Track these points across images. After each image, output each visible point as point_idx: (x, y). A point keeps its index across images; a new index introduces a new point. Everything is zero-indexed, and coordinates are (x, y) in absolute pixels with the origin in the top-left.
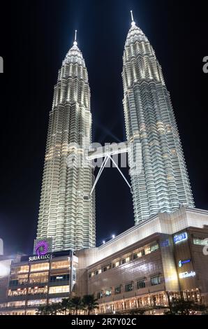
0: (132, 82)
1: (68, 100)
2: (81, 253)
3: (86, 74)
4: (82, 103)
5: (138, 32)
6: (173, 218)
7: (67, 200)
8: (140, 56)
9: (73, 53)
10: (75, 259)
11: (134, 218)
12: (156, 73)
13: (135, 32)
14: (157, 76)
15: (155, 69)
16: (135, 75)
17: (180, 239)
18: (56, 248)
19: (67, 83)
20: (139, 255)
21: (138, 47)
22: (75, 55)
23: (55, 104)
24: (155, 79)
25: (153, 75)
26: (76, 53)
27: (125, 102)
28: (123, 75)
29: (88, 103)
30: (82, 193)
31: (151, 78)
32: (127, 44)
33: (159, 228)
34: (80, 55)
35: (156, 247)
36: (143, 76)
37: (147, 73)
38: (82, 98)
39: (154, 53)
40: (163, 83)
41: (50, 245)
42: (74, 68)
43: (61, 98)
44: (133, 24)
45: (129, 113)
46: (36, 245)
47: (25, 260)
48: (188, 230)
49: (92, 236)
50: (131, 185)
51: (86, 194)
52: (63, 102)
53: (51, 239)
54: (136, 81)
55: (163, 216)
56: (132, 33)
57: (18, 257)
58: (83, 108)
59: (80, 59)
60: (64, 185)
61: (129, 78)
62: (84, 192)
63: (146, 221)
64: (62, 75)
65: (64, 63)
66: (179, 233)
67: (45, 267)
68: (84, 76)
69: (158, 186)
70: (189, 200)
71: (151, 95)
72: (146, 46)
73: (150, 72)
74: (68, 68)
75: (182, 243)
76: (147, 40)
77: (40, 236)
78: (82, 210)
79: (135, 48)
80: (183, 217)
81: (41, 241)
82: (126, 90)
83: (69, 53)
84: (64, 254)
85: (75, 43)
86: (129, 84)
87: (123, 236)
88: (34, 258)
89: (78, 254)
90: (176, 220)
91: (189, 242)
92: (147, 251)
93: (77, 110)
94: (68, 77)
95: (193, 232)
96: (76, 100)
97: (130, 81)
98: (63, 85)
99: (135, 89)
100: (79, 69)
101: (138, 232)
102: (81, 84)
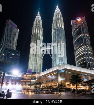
1: (36, 32)
2: (39, 73)
3: (42, 24)
6: (61, 66)
7: (36, 60)
8: (58, 19)
10: (37, 74)
12: (62, 25)
13: (57, 10)
15: (62, 24)
16: (56, 25)
17: (62, 71)
18: (33, 71)
19: (36, 26)
20: (53, 74)
22: (38, 17)
23: (33, 33)
24: (62, 27)
25: (61, 26)
27: (52, 34)
31: (61, 27)
32: (54, 14)
33: (58, 68)
34: (40, 17)
35: (57, 73)
36: (58, 26)
40: (64, 29)
42: (38, 21)
44: (57, 7)
47: (25, 74)
50: (52, 57)
51: (40, 59)
54: (56, 27)
55: (59, 66)
57: (24, 73)
61: (54, 26)
63: (55, 66)
65: (35, 20)
67: (30, 76)
68: (41, 25)
70: (66, 62)
71: (60, 32)
72: (60, 15)
74: (36, 21)
75: (63, 72)
76: (61, 13)
77: (29, 69)
78: (39, 63)
79: (57, 15)
80: (64, 66)
82: (53, 30)
84: (35, 73)
85: (39, 13)
87: (49, 70)
89: (38, 73)
92: (54, 74)
93: (39, 35)
94: (36, 24)
95: (66, 70)
96: (38, 32)
97: (54, 27)
98: (35, 27)
99: (55, 30)
100: (40, 22)
101: (53, 69)
102: (40, 27)
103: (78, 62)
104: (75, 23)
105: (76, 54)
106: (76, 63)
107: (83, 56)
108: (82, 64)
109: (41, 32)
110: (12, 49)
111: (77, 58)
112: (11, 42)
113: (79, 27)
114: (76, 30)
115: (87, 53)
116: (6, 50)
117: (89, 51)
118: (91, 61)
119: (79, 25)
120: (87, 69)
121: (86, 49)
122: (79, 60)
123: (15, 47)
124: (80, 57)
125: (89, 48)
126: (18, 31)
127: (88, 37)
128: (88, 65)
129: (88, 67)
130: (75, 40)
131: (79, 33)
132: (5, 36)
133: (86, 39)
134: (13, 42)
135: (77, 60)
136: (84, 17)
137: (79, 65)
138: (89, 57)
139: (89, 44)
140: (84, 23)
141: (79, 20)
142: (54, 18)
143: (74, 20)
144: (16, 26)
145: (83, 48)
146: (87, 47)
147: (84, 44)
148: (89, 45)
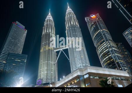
0: (69, 26)
1: (48, 32)
3: (54, 23)
5: (70, 10)
7: (48, 65)
8: (71, 17)
9: (49, 16)
11: (71, 70)
12: (76, 23)
13: (69, 10)
14: (77, 24)
15: (76, 21)
16: (69, 23)
17: (86, 77)
18: (44, 82)
19: (47, 26)
20: (73, 83)
21: (70, 15)
22: (50, 17)
23: (43, 33)
24: (76, 24)
25: (75, 23)
26: (50, 16)
27: (66, 32)
28: (66, 23)
29: (54, 33)
31: (75, 24)
32: (66, 13)
33: (79, 73)
35: (78, 80)
36: (72, 23)
37: (73, 23)
38: (52, 31)
39: (75, 16)
40: (79, 26)
41: (42, 81)
42: (49, 21)
43: (45, 31)
44: (68, 7)
45: (68, 35)
46: (37, 81)
49: (57, 77)
50: (69, 58)
51: (54, 63)
52: (46, 32)
53: (42, 79)
54: (70, 25)
56: (68, 10)
58: (53, 34)
59: (51, 18)
60: (47, 60)
62: (54, 62)
63: (75, 71)
64: (45, 24)
65: (46, 20)
66: (86, 74)
69: (78, 59)
70: (88, 64)
71: (75, 30)
72: (73, 14)
74: (47, 21)
75: (87, 78)
76: (73, 12)
77: (39, 78)
78: (53, 68)
80: (86, 69)
82: (67, 28)
83: (48, 17)
84: (47, 84)
85: (50, 13)
87: (67, 77)
89: (52, 84)
90: (84, 70)
91: (89, 77)
92: (76, 82)
93: (51, 35)
94: (47, 24)
95: (90, 74)
96: (50, 32)
97: (68, 25)
99: (69, 28)
100: (51, 22)
101: (72, 75)
102: (52, 26)
103: (104, 62)
104: (89, 20)
105: (99, 52)
106: (102, 63)
107: (107, 53)
108: (109, 64)
110: (17, 54)
111: (101, 56)
112: (15, 45)
113: (95, 23)
114: (92, 26)
115: (111, 49)
116: (8, 55)
117: (113, 47)
118: (119, 59)
119: (94, 21)
120: (118, 69)
121: (109, 45)
122: (105, 59)
123: (20, 51)
124: (104, 56)
125: (112, 44)
126: (26, 32)
127: (107, 32)
128: (117, 65)
129: (118, 67)
130: (93, 37)
131: (96, 29)
132: (9, 38)
133: (106, 34)
134: (19, 45)
135: (102, 60)
136: (98, 14)
137: (106, 66)
138: (115, 55)
139: (111, 39)
140: (99, 19)
141: (93, 16)
142: (66, 16)
143: (88, 17)
144: (24, 27)
145: (105, 45)
146: (109, 42)
147: (105, 40)
148: (111, 41)
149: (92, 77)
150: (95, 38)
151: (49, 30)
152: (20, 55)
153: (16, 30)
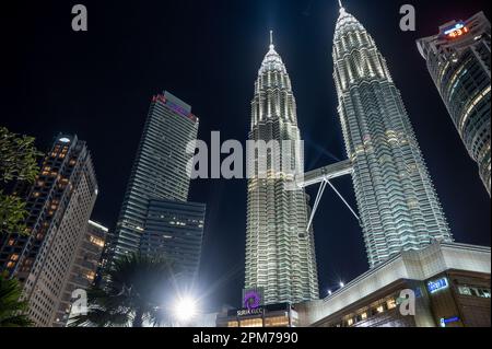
0: (347, 85)
1: (269, 116)
2: (302, 307)
3: (289, 81)
4: (287, 117)
5: (349, 19)
6: (422, 257)
7: (278, 238)
9: (270, 59)
10: (294, 315)
12: (379, 68)
13: (345, 21)
14: (381, 72)
15: (377, 63)
16: (350, 74)
17: (436, 287)
18: (269, 299)
19: (266, 95)
20: (380, 309)
21: (351, 39)
22: (273, 60)
23: (254, 122)
24: (378, 75)
25: (375, 71)
26: (274, 58)
27: (340, 109)
28: (335, 75)
29: (293, 116)
30: (295, 230)
31: (372, 75)
32: (336, 37)
33: (404, 273)
34: (279, 60)
36: (361, 73)
37: (367, 70)
38: (286, 111)
39: (373, 42)
40: (390, 80)
41: (261, 296)
42: (273, 76)
43: (261, 114)
44: (342, 10)
45: (347, 123)
46: (245, 296)
47: (232, 314)
48: (447, 273)
49: (314, 285)
50: (358, 215)
51: (301, 231)
52: (264, 119)
53: (262, 288)
54: (352, 81)
55: (408, 256)
56: (341, 23)
57: (225, 310)
58: (289, 124)
59: (279, 64)
60: (273, 220)
61: (343, 79)
62: (298, 229)
63: (385, 262)
64: (259, 87)
65: (260, 73)
66: (435, 278)
67: (258, 323)
68: (287, 85)
69: (396, 215)
70: (443, 233)
71: (374, 97)
72: (362, 36)
73: (370, 68)
74: (265, 77)
75: (441, 292)
76: (362, 28)
77: (249, 285)
78: (297, 251)
79: (347, 39)
80: (437, 255)
81: (250, 291)
82: (340, 94)
83: (266, 60)
84: (280, 308)
85: (272, 47)
86: (344, 87)
87: (354, 284)
88: (243, 312)
89: (296, 307)
90: (428, 260)
91: (452, 291)
92: (391, 305)
93: (281, 126)
94: (266, 88)
96: (279, 115)
97: (343, 83)
98: (261, 99)
99: (352, 92)
100: (279, 77)
101: (375, 279)
102: (284, 94)
104: (438, 47)
109: (291, 113)
110: (170, 202)
112: (167, 171)
113: (467, 55)
114: (452, 74)
116: (148, 206)
119: (460, 50)
123: (182, 191)
126: (197, 125)
131: (473, 83)
132: (147, 151)
134: (177, 170)
136: (480, 15)
140: (483, 35)
141: (457, 29)
142: (336, 49)
143: (431, 38)
144: (188, 108)
149: (465, 291)
150: (468, 122)
151: (273, 110)
152: (183, 204)
153: (163, 120)
